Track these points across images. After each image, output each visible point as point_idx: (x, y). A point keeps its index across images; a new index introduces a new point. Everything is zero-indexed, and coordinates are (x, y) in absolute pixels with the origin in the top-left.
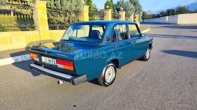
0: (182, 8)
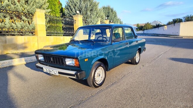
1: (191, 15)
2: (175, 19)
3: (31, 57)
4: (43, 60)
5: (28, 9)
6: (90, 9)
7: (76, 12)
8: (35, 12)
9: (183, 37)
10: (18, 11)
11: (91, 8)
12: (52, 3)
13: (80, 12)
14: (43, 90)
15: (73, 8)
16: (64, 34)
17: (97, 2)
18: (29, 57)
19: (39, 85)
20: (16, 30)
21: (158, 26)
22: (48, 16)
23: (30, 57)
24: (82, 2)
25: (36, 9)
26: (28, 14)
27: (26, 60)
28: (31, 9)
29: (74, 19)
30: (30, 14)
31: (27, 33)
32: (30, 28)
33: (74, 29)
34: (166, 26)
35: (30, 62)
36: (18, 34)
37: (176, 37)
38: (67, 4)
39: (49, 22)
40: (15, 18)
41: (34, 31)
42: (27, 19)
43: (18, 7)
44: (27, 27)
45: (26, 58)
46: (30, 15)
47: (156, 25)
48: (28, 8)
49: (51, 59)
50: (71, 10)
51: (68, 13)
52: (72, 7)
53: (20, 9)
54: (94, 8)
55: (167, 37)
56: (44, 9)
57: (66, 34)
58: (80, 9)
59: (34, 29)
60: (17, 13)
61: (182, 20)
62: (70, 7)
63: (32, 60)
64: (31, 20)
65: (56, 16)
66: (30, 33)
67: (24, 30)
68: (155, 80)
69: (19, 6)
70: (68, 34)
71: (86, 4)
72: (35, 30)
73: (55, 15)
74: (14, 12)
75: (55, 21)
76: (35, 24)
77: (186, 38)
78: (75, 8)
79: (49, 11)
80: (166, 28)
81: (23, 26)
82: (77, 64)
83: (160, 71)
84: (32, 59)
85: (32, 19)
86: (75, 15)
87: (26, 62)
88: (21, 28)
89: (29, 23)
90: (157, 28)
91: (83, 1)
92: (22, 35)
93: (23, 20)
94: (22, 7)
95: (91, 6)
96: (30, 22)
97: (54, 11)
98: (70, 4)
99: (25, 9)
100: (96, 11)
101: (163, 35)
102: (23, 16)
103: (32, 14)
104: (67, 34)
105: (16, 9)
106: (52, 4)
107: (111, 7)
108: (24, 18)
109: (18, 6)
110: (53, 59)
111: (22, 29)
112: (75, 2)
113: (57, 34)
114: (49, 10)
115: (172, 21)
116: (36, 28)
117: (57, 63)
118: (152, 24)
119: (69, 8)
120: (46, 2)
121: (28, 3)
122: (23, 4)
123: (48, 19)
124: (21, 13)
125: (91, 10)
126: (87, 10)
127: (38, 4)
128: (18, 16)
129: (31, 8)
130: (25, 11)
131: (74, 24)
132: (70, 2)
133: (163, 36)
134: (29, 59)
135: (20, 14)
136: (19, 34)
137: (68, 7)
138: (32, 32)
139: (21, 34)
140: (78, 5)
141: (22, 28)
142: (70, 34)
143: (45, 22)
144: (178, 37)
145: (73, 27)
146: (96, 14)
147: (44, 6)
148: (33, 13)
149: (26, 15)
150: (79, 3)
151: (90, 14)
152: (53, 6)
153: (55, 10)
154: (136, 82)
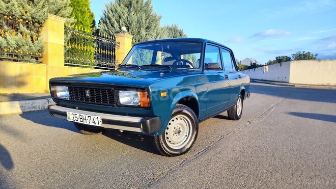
0: (304, 55)
1: (304, 52)
2: (279, 57)
3: (33, 101)
4: (68, 98)
5: (33, 12)
6: (145, 26)
7: (120, 28)
8: (46, 20)
9: (296, 86)
10: (13, 15)
11: (147, 24)
12: (78, 8)
13: (128, 30)
14: (62, 158)
15: (116, 22)
16: (98, 65)
17: (159, 15)
18: (28, 101)
19: (53, 149)
20: (6, 51)
21: (254, 66)
22: (69, 29)
23: (31, 102)
24: (133, 13)
25: (49, 14)
26: (33, 22)
27: (22, 107)
28: (39, 14)
29: (117, 41)
30: (36, 22)
31: (26, 58)
32: (34, 48)
33: (115, 59)
34: (267, 67)
35: (29, 110)
36: (9, 57)
37: (284, 85)
38: (105, 15)
39: (71, 41)
40: (6, 27)
41: (41, 55)
42: (29, 31)
43: (13, 8)
44: (28, 47)
45: (23, 102)
46: (36, 24)
47: (251, 64)
48: (34, 10)
49: (85, 94)
50: (112, 25)
51: (106, 31)
52: (113, 20)
53: (18, 11)
54: (153, 24)
55: (269, 84)
56: (63, 16)
57: (100, 65)
58: (129, 25)
59: (41, 51)
60: (10, 19)
61: (290, 58)
62: (109, 19)
63: (34, 107)
64: (37, 35)
65: (84, 32)
66: (32, 57)
67: (20, 52)
68: (283, 145)
69: (16, 5)
70: (105, 66)
71: (139, 16)
72: (44, 53)
73: (82, 30)
74: (6, 17)
75: (82, 40)
76: (44, 41)
77: (299, 86)
78: (118, 22)
79: (72, 22)
80: (267, 70)
81: (20, 43)
82: (144, 103)
83: (284, 131)
84: (33, 105)
85: (38, 32)
86: (118, 34)
87: (22, 110)
88: (16, 46)
89: (32, 40)
90: (252, 68)
91: (134, 11)
92: (17, 61)
93: (21, 33)
94: (21, 8)
95: (148, 20)
96: (35, 37)
97: (81, 23)
98: (110, 15)
99: (26, 12)
100: (156, 31)
101: (262, 80)
102: (21, 26)
103: (39, 23)
104: (103, 66)
105: (9, 10)
106: (78, 11)
107: (179, 28)
108: (23, 28)
109: (13, 5)
110: (92, 93)
111: (17, 49)
112: (119, 11)
113: (84, 64)
114: (72, 20)
115: (275, 59)
116: (45, 49)
117: (99, 100)
118: (243, 64)
119: (108, 21)
120: (68, 4)
121: (33, 3)
122: (24, 3)
123: (69, 35)
124: (19, 19)
125: (147, 28)
126: (140, 27)
127: (52, 6)
128: (13, 24)
129: (38, 12)
130: (28, 16)
131: (116, 48)
132: (110, 11)
133: (263, 83)
134: (29, 105)
135: (17, 22)
136: (11, 58)
137: (106, 20)
138: (38, 57)
139: (16, 58)
140: (124, 17)
141: (18, 47)
142: (108, 66)
143: (64, 41)
144: (287, 85)
145: (115, 55)
146: (155, 35)
147: (63, 11)
148: (43, 22)
149: (27, 23)
150: (126, 14)
151: (146, 35)
152: (80, 14)
153: (83, 22)
154: (249, 147)
